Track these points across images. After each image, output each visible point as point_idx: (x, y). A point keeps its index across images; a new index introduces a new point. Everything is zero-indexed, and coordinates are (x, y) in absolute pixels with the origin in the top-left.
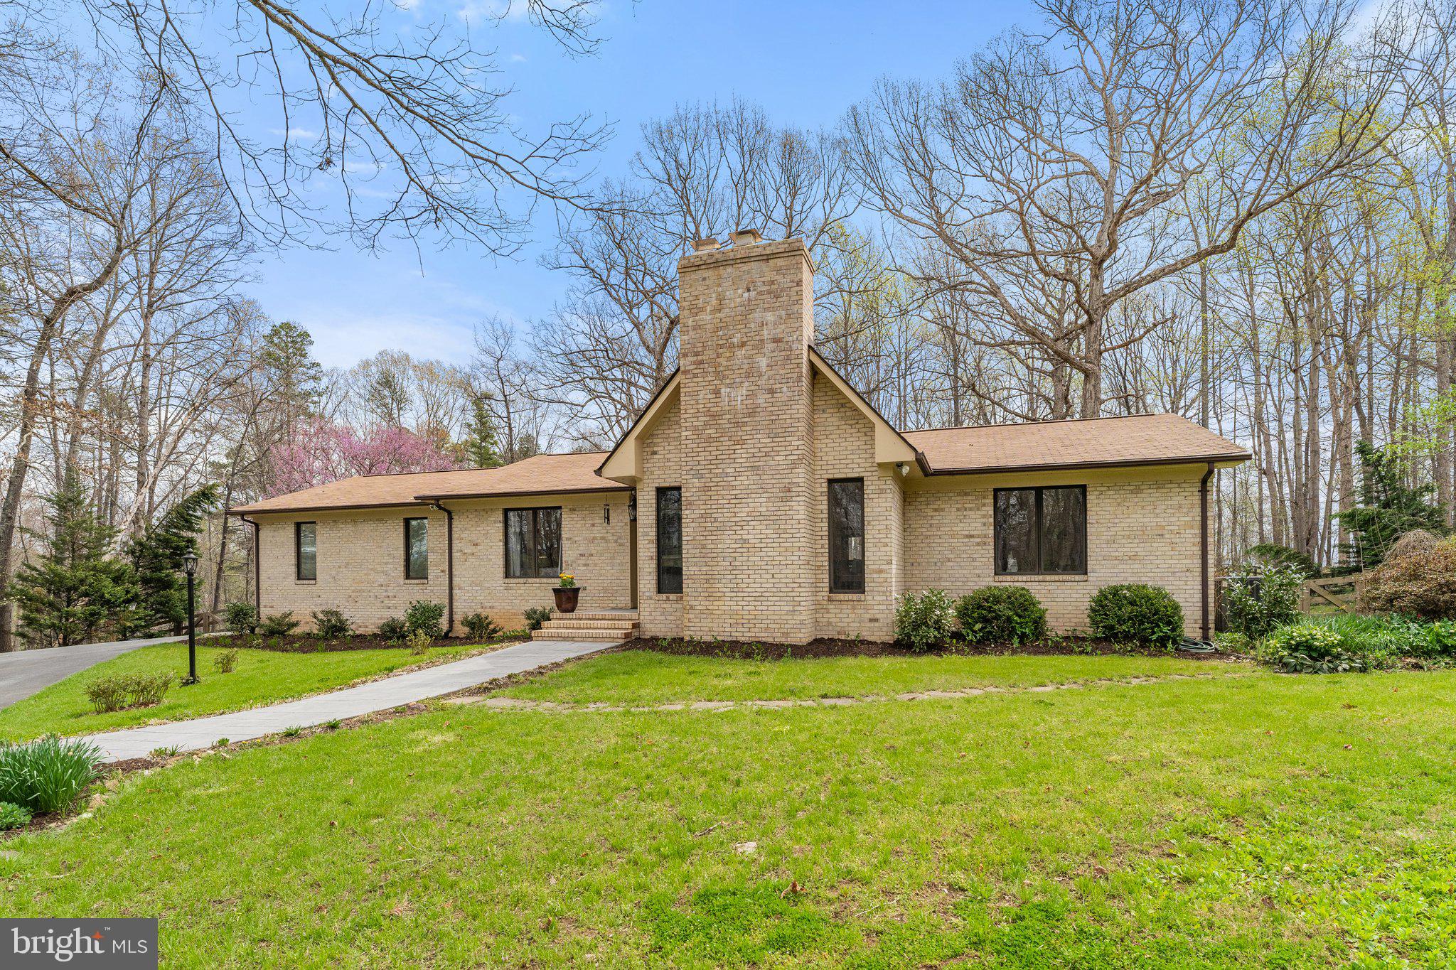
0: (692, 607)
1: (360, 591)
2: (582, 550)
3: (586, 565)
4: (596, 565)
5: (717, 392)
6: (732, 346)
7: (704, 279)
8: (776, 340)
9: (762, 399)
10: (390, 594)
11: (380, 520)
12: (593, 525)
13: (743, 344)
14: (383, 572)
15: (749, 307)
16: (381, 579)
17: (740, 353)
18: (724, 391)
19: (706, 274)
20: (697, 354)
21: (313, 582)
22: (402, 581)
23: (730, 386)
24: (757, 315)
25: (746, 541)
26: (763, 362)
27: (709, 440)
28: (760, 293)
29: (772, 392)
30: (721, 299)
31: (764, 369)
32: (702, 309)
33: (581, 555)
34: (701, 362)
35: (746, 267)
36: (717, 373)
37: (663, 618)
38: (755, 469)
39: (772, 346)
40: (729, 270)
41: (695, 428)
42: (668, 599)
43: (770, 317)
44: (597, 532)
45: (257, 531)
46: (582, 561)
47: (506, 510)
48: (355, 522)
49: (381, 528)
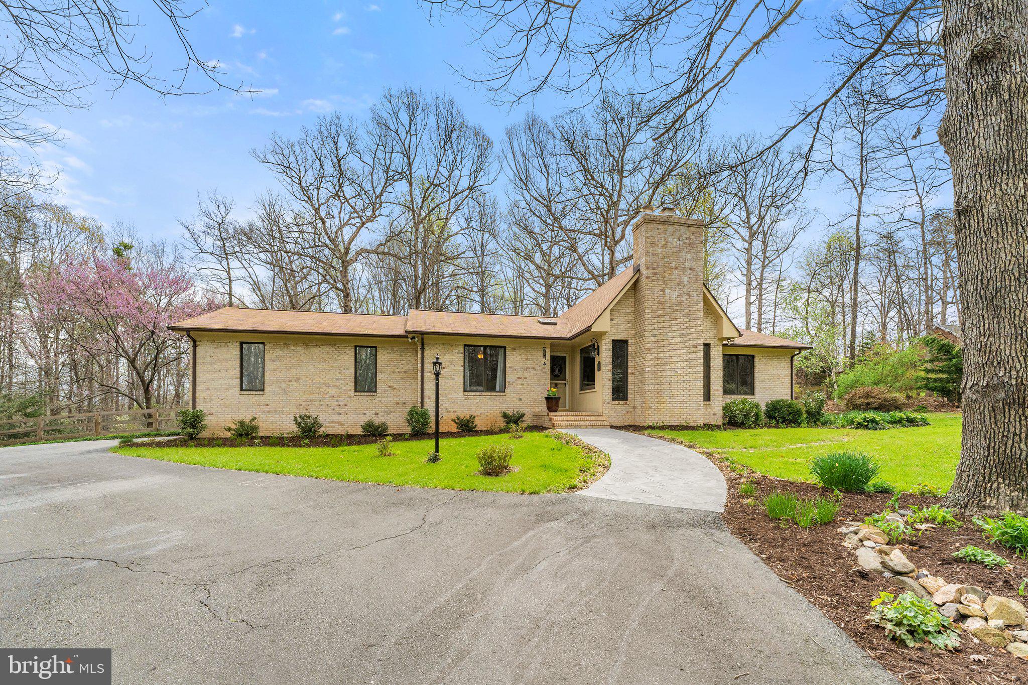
0: (650, 407)
1: (312, 401)
2: (519, 375)
3: (522, 384)
4: (528, 384)
5: (663, 291)
6: (671, 268)
7: (658, 229)
8: (692, 269)
9: (685, 298)
10: (341, 403)
11: (333, 346)
13: (676, 268)
14: (334, 386)
15: (679, 250)
16: (333, 391)
17: (675, 272)
18: (667, 291)
19: (659, 226)
20: (654, 269)
21: (261, 393)
22: (352, 393)
23: (670, 289)
24: (683, 254)
25: (677, 372)
26: (686, 279)
27: (659, 316)
28: (685, 243)
29: (689, 295)
30: (666, 242)
31: (686, 283)
32: (657, 245)
33: (519, 378)
34: (656, 274)
35: (678, 228)
36: (664, 281)
37: (615, 414)
38: (681, 334)
39: (689, 272)
40: (670, 227)
41: (653, 309)
42: (619, 404)
43: (689, 256)
44: (529, 364)
45: (195, 346)
46: (520, 382)
47: (465, 346)
48: (307, 346)
49: (333, 352)
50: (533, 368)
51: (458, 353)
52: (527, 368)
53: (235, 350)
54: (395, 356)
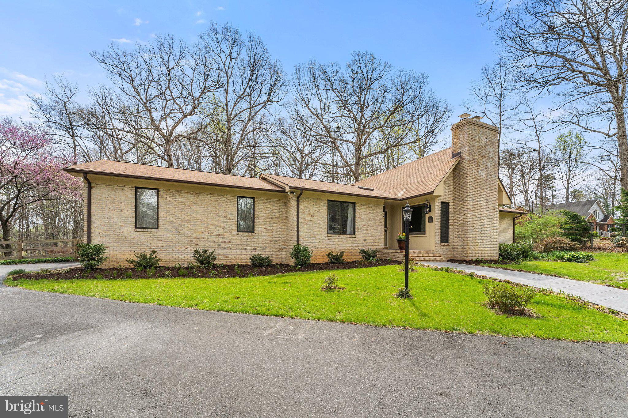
0: (470, 248)
1: (201, 238)
2: (365, 223)
3: (367, 230)
4: (370, 230)
5: (478, 171)
6: (482, 157)
7: (475, 129)
8: (492, 158)
9: (489, 177)
10: (225, 240)
11: (219, 195)
12: (370, 213)
13: (485, 157)
14: (220, 227)
15: (486, 145)
16: (220, 231)
17: (484, 159)
18: (480, 171)
19: (476, 128)
20: (473, 156)
21: (155, 230)
22: (235, 233)
24: (488, 148)
25: (484, 225)
26: (489, 165)
27: (475, 187)
28: (489, 141)
29: (491, 175)
30: (480, 138)
31: (489, 167)
32: (474, 140)
33: (364, 225)
34: (474, 159)
35: (486, 130)
36: (478, 164)
37: (442, 252)
38: (487, 200)
39: (491, 160)
40: (482, 129)
41: (472, 182)
42: (445, 245)
44: (372, 216)
45: (90, 188)
46: (365, 228)
47: (328, 200)
48: (197, 193)
49: (220, 200)
50: (374, 219)
51: (324, 206)
52: (370, 218)
53: (130, 194)
54: (268, 206)
